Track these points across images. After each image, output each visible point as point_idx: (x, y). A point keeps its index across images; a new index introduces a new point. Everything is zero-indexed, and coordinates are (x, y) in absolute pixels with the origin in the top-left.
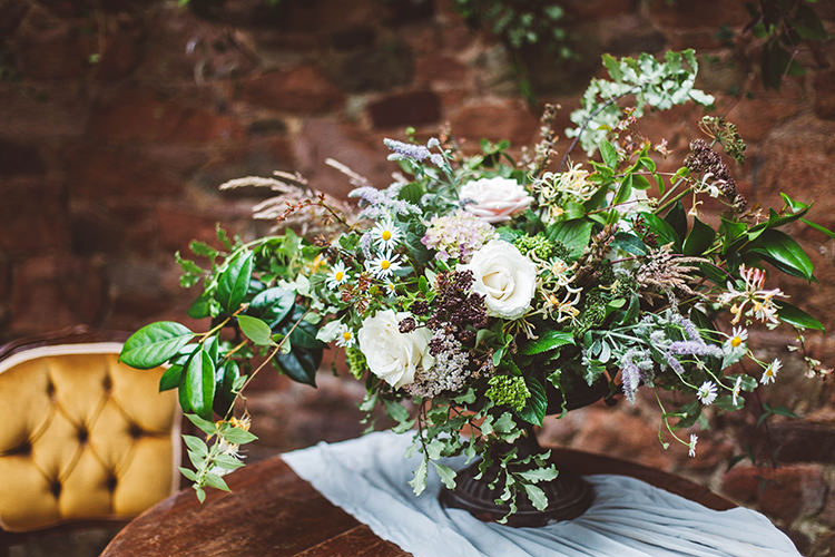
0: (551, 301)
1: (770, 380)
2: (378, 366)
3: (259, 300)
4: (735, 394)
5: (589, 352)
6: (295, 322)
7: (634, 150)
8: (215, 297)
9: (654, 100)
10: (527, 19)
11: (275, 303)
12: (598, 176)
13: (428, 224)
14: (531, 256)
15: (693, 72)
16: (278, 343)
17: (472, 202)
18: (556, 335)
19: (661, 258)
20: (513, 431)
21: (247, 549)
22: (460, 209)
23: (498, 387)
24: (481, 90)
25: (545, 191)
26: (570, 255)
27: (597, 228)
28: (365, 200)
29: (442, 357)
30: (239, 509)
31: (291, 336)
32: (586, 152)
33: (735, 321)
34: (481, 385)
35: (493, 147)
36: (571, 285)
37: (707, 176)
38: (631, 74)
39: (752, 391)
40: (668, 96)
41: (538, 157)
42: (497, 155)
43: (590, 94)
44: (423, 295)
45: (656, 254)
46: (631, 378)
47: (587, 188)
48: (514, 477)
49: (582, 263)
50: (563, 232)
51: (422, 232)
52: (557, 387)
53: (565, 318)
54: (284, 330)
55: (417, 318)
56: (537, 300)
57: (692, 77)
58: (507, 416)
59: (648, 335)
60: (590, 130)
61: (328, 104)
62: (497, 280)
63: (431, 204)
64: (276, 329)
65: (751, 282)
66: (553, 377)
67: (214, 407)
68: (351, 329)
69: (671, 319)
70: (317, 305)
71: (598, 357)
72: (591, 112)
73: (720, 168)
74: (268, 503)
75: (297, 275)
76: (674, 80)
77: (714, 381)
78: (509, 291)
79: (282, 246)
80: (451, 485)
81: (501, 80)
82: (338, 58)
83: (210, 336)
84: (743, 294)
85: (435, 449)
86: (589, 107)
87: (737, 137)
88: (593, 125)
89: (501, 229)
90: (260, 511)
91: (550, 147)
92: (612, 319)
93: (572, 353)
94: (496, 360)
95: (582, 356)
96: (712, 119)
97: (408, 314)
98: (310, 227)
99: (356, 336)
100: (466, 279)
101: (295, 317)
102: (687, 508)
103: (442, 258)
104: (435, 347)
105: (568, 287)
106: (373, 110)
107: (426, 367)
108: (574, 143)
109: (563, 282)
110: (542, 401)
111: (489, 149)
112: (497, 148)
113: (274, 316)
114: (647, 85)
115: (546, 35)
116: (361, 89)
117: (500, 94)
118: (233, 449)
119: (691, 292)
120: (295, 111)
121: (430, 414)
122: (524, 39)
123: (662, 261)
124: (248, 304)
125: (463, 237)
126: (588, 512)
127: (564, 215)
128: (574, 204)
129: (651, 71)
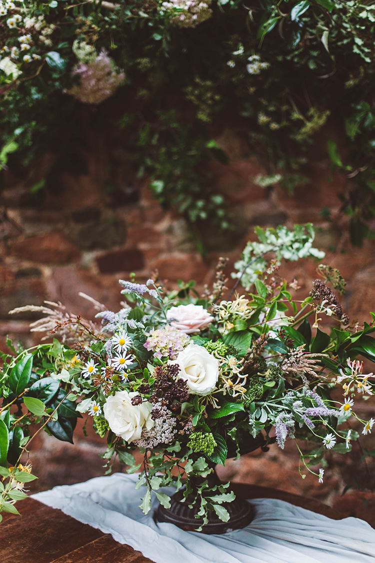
0: (228, 383)
1: (368, 432)
2: (117, 428)
3: (36, 385)
4: (348, 441)
5: (253, 416)
6: (60, 400)
7: (276, 286)
8: (6, 384)
9: (287, 255)
10: (200, 204)
11: (47, 387)
12: (255, 303)
13: (147, 335)
14: (214, 354)
15: (311, 237)
16: (50, 414)
17: (175, 320)
18: (232, 405)
19: (297, 354)
20: (206, 470)
21: (27, 554)
22: (168, 325)
23: (196, 440)
24: (170, 249)
25: (222, 313)
26: (239, 354)
27: (255, 336)
28: (106, 319)
29: (159, 421)
30: (20, 528)
31: (58, 410)
32: (245, 288)
33: (346, 394)
34: (184, 440)
35: (185, 285)
36: (240, 373)
37: (324, 302)
38: (273, 238)
39: (356, 440)
40: (296, 253)
41: (215, 291)
42: (188, 290)
43: (247, 251)
44: (146, 380)
45: (294, 352)
46: (282, 432)
47: (248, 311)
48: (206, 500)
49: (246, 359)
50: (233, 339)
51: (144, 339)
52: (234, 439)
53: (237, 394)
54: (53, 405)
55: (143, 395)
56: (220, 383)
57: (311, 240)
58: (202, 460)
59: (292, 405)
60: (247, 274)
61: (70, 258)
62: (194, 370)
63: (149, 322)
64: (48, 405)
65: (354, 369)
66: (232, 433)
67: (7, 458)
68: (99, 404)
69: (306, 393)
70: (76, 388)
71: (259, 419)
72: (248, 263)
73: (332, 297)
74: (39, 524)
75: (60, 370)
76: (299, 242)
77: (333, 433)
78: (201, 377)
79: (50, 351)
80: (167, 506)
81: (183, 242)
82: (76, 228)
83: (4, 410)
84: (350, 377)
85: (156, 483)
86: (246, 259)
87: (341, 278)
88: (249, 271)
89: (194, 337)
90: (34, 529)
91: (223, 285)
92: (267, 394)
93: (242, 417)
94: (194, 422)
95: (249, 419)
96: (325, 266)
97: (137, 393)
98: (68, 337)
99: (102, 409)
100: (175, 369)
101: (60, 397)
102: (316, 518)
103: (158, 356)
104: (155, 415)
105: (238, 374)
106: (99, 261)
107: (149, 428)
108: (237, 282)
109: (236, 371)
110: (224, 449)
111: (182, 286)
112: (187, 285)
113: (46, 396)
114: (282, 245)
115: (212, 214)
116: (91, 248)
117: (182, 251)
118: (20, 486)
119: (317, 376)
120: (47, 262)
121: (151, 460)
122: (198, 217)
123: (298, 356)
124: (28, 389)
125: (171, 343)
126: (252, 523)
127: (234, 328)
128: (240, 321)
129: (285, 237)
